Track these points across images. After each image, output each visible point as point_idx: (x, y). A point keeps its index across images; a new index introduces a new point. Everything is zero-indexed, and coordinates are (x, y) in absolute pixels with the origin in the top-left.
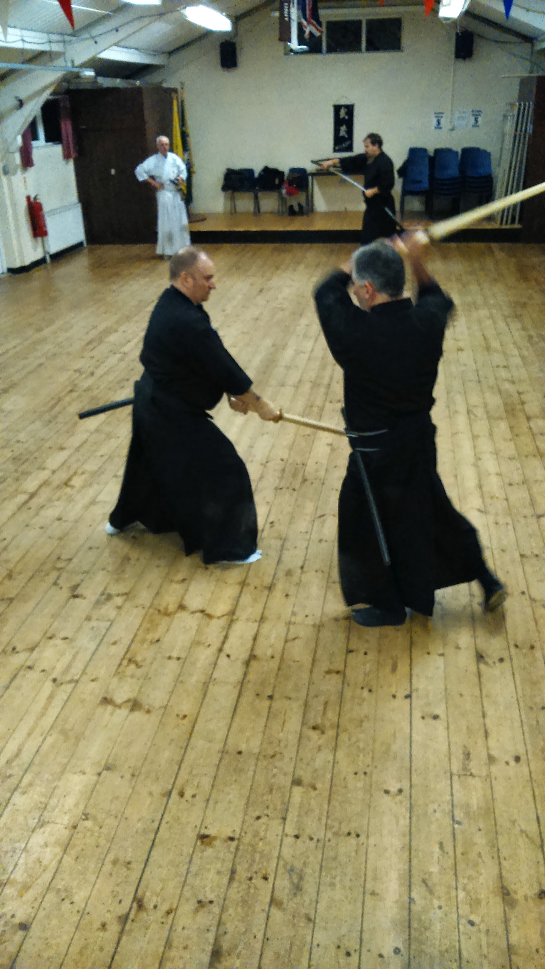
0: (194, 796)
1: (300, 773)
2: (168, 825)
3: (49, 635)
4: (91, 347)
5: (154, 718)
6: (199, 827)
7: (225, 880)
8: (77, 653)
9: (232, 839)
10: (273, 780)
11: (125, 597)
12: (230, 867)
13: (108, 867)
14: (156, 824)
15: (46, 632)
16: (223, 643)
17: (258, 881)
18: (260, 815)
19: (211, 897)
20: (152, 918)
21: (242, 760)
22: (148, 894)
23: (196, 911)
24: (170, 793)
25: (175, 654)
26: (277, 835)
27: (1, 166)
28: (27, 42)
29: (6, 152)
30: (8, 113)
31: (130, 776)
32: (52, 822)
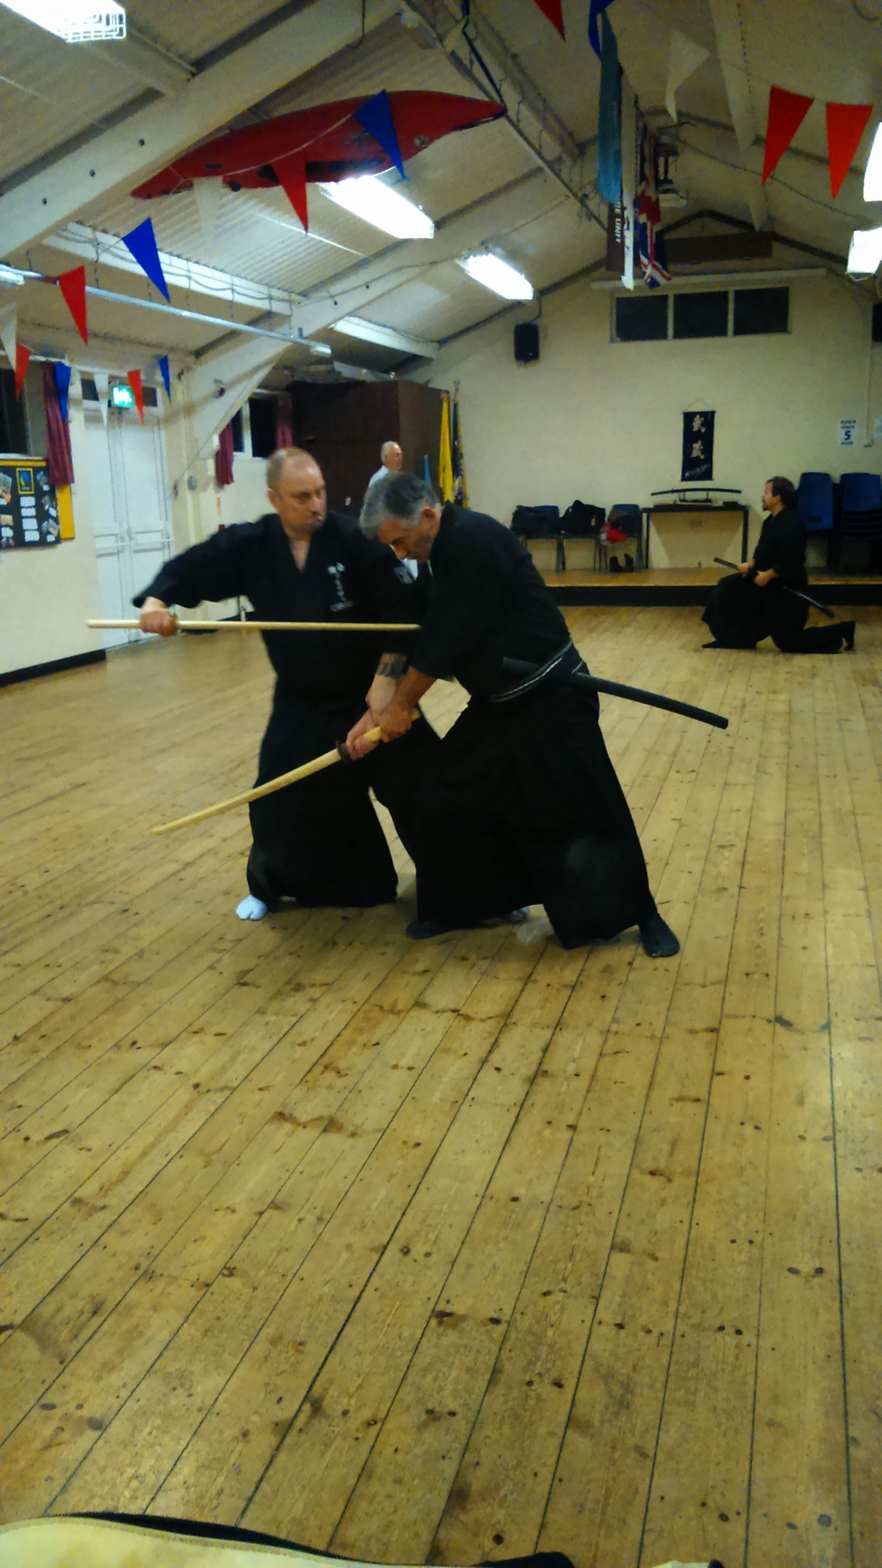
0: (428, 1255)
1: (625, 1234)
2: (378, 1293)
3: (194, 1028)
5: (363, 1145)
6: (434, 1299)
7: (481, 1383)
8: (239, 1053)
9: (496, 1321)
10: (575, 1242)
11: (325, 988)
12: (491, 1364)
13: (260, 1348)
14: (356, 1292)
15: (190, 1025)
16: (490, 1052)
17: (545, 1389)
18: (550, 1289)
19: (452, 1405)
20: (336, 1429)
21: (517, 1209)
22: (333, 1392)
23: (422, 1427)
24: (385, 1248)
25: (404, 1063)
26: (583, 1321)
27: (186, 477)
28: (238, 293)
29: (195, 458)
30: (205, 400)
31: (315, 1220)
32: (169, 1276)
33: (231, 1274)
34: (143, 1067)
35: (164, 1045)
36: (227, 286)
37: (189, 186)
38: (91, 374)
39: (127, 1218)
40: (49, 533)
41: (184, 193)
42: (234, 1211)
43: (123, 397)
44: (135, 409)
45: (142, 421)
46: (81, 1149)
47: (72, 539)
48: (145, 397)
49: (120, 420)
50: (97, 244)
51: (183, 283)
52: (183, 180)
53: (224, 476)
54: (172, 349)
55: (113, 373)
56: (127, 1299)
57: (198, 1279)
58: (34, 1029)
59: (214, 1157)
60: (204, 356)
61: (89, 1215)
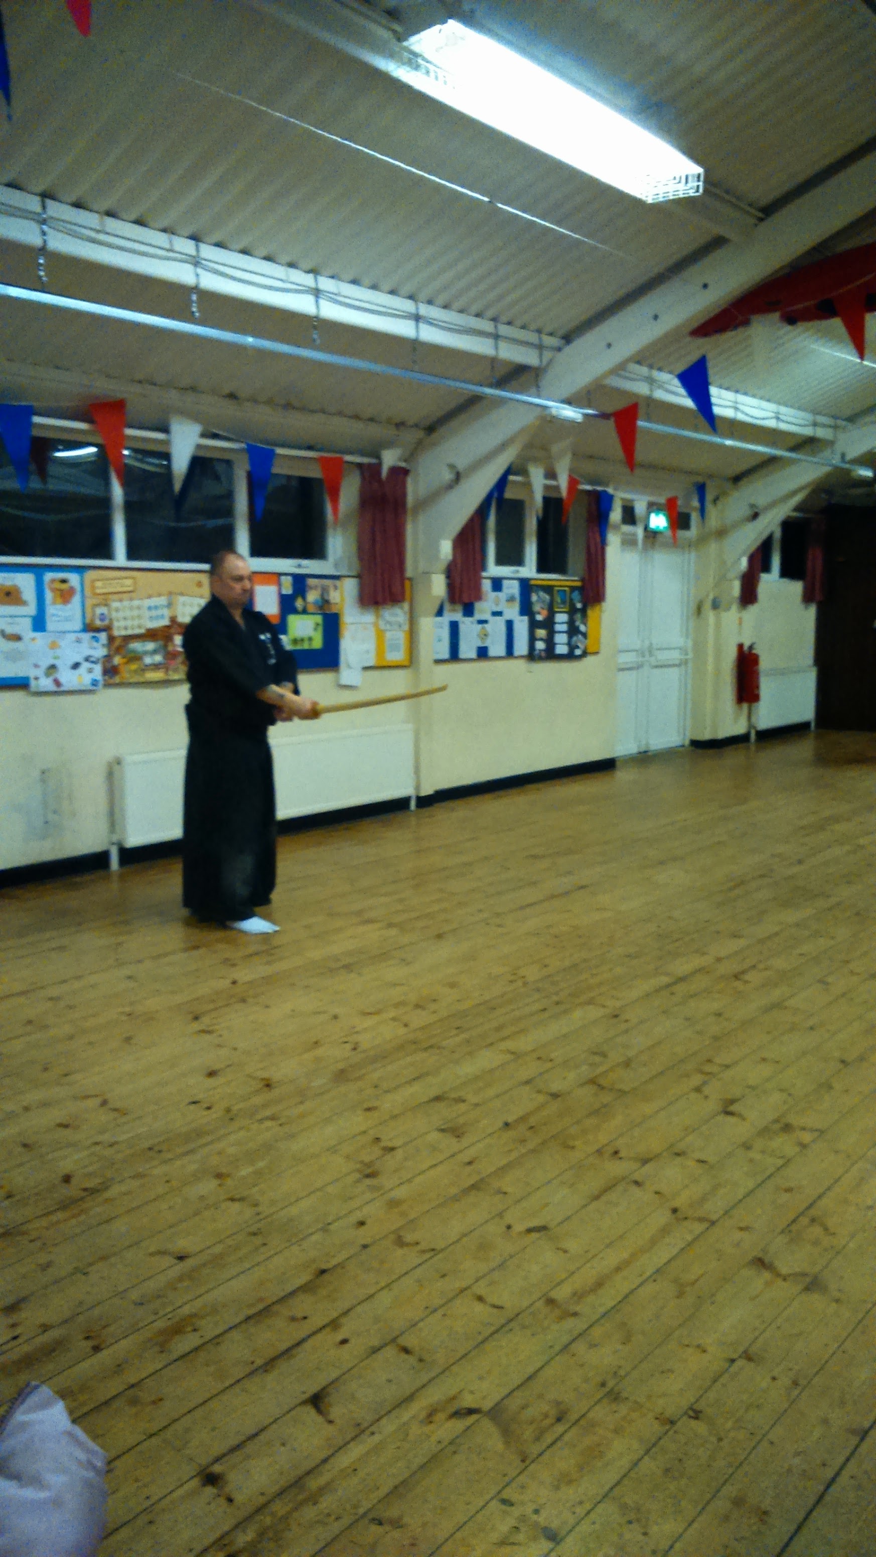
2: (854, 1483)
3: (676, 1150)
5: (848, 1314)
8: (719, 1186)
11: (815, 1134)
13: (721, 1505)
14: (829, 1473)
15: (673, 1145)
27: (711, 597)
28: (783, 421)
29: (722, 578)
30: (736, 526)
31: (789, 1382)
32: (636, 1402)
33: (696, 1418)
34: (624, 1178)
35: (645, 1161)
36: (773, 415)
37: (746, 323)
38: (632, 501)
39: (597, 1332)
40: (578, 647)
41: (740, 330)
42: (704, 1351)
43: (659, 521)
44: (669, 533)
45: (675, 544)
46: (558, 1249)
47: (597, 653)
48: (679, 521)
49: (653, 545)
50: (651, 381)
51: (729, 413)
52: (740, 318)
53: (748, 596)
54: (711, 476)
55: (652, 499)
56: (591, 1415)
57: (662, 1414)
58: (523, 1119)
59: (688, 1289)
60: (742, 483)
61: (561, 1318)
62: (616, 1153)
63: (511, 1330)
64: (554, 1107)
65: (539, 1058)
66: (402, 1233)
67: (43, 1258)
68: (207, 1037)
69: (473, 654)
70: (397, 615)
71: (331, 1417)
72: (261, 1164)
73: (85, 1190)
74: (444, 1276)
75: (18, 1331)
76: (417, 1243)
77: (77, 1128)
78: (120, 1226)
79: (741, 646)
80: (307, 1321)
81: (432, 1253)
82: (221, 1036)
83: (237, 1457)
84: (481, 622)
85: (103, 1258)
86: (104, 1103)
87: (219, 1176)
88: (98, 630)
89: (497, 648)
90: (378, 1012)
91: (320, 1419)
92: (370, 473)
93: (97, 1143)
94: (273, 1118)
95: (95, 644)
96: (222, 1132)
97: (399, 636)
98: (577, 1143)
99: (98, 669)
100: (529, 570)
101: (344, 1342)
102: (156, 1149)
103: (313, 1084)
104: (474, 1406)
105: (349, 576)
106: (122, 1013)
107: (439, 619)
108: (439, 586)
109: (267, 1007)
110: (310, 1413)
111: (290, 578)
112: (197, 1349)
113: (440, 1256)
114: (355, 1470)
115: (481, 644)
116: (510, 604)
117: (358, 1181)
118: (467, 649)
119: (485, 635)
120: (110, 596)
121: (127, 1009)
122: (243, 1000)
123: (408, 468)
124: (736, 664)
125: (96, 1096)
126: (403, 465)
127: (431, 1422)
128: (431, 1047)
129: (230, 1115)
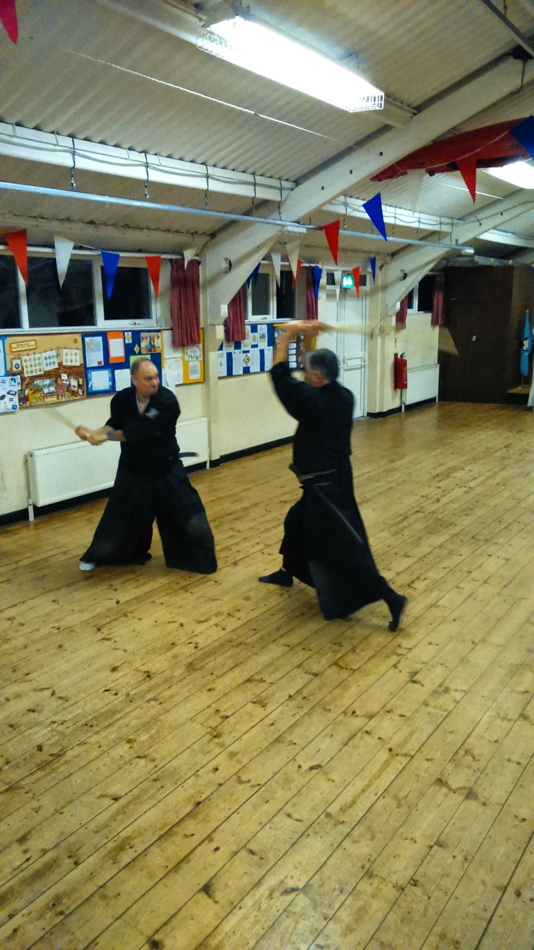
0: (532, 900)
2: (502, 920)
3: (387, 708)
4: (438, 479)
5: (490, 812)
8: (413, 731)
13: (435, 938)
14: (489, 915)
15: (384, 706)
24: (506, 888)
27: (379, 326)
28: (423, 223)
29: (385, 316)
30: (393, 283)
31: (462, 859)
32: (381, 877)
33: (415, 885)
34: (360, 730)
35: (371, 717)
36: (417, 220)
37: (405, 174)
38: (333, 271)
39: (356, 833)
41: (401, 177)
42: (415, 842)
43: (348, 282)
44: (354, 288)
45: (357, 294)
46: (329, 780)
48: (360, 281)
49: (345, 296)
50: (346, 204)
51: (394, 221)
52: (401, 171)
53: (401, 324)
54: (378, 253)
55: (345, 269)
56: (358, 887)
57: (397, 883)
58: (299, 692)
59: (402, 802)
60: (396, 256)
61: (335, 825)
62: (354, 712)
63: (308, 835)
64: (316, 682)
65: (304, 649)
66: (240, 775)
67: (35, 804)
68: (107, 643)
69: (241, 372)
70: (196, 351)
71: (217, 899)
72: (153, 731)
73: (51, 755)
74: (267, 802)
75: (28, 856)
76: (249, 781)
77: (40, 712)
78: (77, 779)
79: (396, 355)
80: (193, 837)
81: (259, 787)
82: (115, 642)
83: (167, 928)
84: (244, 352)
85: (71, 802)
86: (53, 694)
87: (129, 741)
88: (15, 374)
89: (255, 367)
90: (206, 621)
91: (211, 901)
92: (177, 265)
93: (54, 722)
94: (155, 699)
95: (13, 383)
96: (127, 710)
97: (197, 364)
98: (331, 707)
99: (16, 398)
100: (272, 317)
101: (217, 849)
102: (89, 724)
103: (174, 674)
104: (294, 886)
105: (166, 330)
106: (54, 627)
107: (221, 352)
108: (220, 332)
109: (140, 619)
110: (203, 897)
111: (130, 333)
112: (134, 860)
113: (263, 788)
114: (234, 932)
115: (245, 366)
116: (262, 339)
117: (211, 740)
118: (237, 369)
119: (248, 360)
120: (21, 353)
121: (56, 625)
122: (125, 615)
123: (199, 260)
124: (393, 366)
125: (48, 688)
126: (197, 258)
127: (272, 898)
128: (240, 644)
129: (130, 699)
